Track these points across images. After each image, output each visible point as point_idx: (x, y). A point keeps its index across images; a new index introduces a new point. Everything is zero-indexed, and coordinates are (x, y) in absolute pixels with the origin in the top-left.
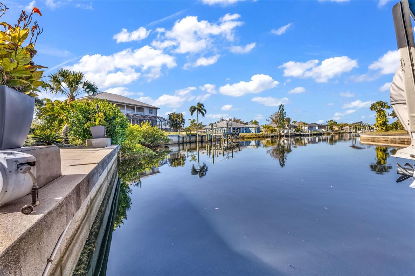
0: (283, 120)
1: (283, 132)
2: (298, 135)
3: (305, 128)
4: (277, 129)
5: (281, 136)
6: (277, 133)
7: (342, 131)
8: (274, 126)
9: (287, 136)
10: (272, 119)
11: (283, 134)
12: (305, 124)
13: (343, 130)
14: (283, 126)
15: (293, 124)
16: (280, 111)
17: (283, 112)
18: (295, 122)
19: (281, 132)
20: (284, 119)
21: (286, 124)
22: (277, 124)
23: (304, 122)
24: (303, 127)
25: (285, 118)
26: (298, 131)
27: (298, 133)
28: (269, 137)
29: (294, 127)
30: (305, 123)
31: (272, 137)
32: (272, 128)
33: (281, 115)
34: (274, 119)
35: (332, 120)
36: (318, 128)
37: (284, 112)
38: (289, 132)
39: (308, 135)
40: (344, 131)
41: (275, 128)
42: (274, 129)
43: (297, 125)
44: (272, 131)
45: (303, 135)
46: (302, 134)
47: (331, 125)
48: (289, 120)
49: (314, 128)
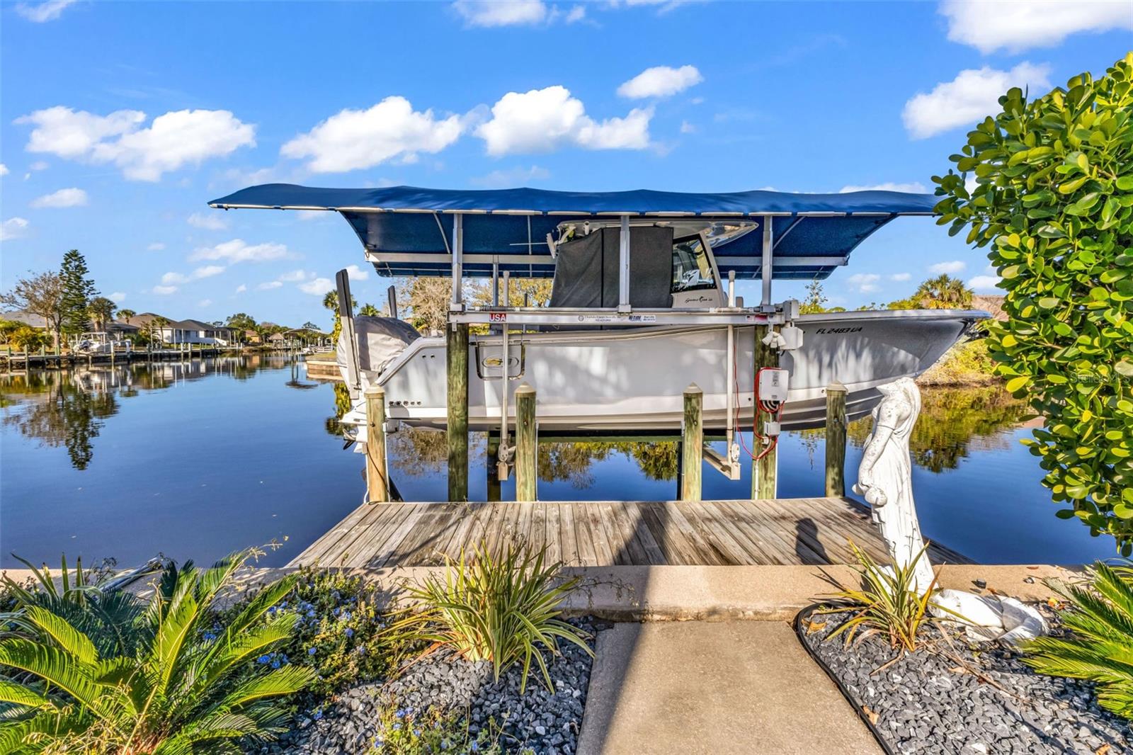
0: (82, 307)
1: (86, 347)
2: (143, 357)
3: (166, 334)
4: (53, 333)
5: (74, 362)
6: (57, 350)
7: (267, 345)
8: (40, 323)
9: (99, 360)
10: (30, 297)
11: (83, 353)
12: (165, 322)
13: (271, 342)
14: (82, 326)
15: (122, 321)
16: (70, 274)
17: (80, 278)
18: (129, 314)
19: (76, 348)
20: (88, 303)
21: (94, 319)
22: (53, 317)
23: (162, 315)
24: (160, 332)
25: (91, 297)
26: (143, 342)
27: (142, 351)
28: (21, 366)
29: (127, 331)
30: (163, 319)
31: (35, 364)
32: (29, 332)
33: (71, 288)
34: (41, 298)
35: (244, 315)
36: (206, 336)
37: (85, 277)
38: (108, 348)
39: (178, 356)
40: (272, 346)
41: (44, 330)
42: (40, 335)
43: (134, 323)
44: (34, 341)
45: (160, 358)
46: (156, 355)
47: (240, 328)
48: (105, 307)
49: (193, 334)
